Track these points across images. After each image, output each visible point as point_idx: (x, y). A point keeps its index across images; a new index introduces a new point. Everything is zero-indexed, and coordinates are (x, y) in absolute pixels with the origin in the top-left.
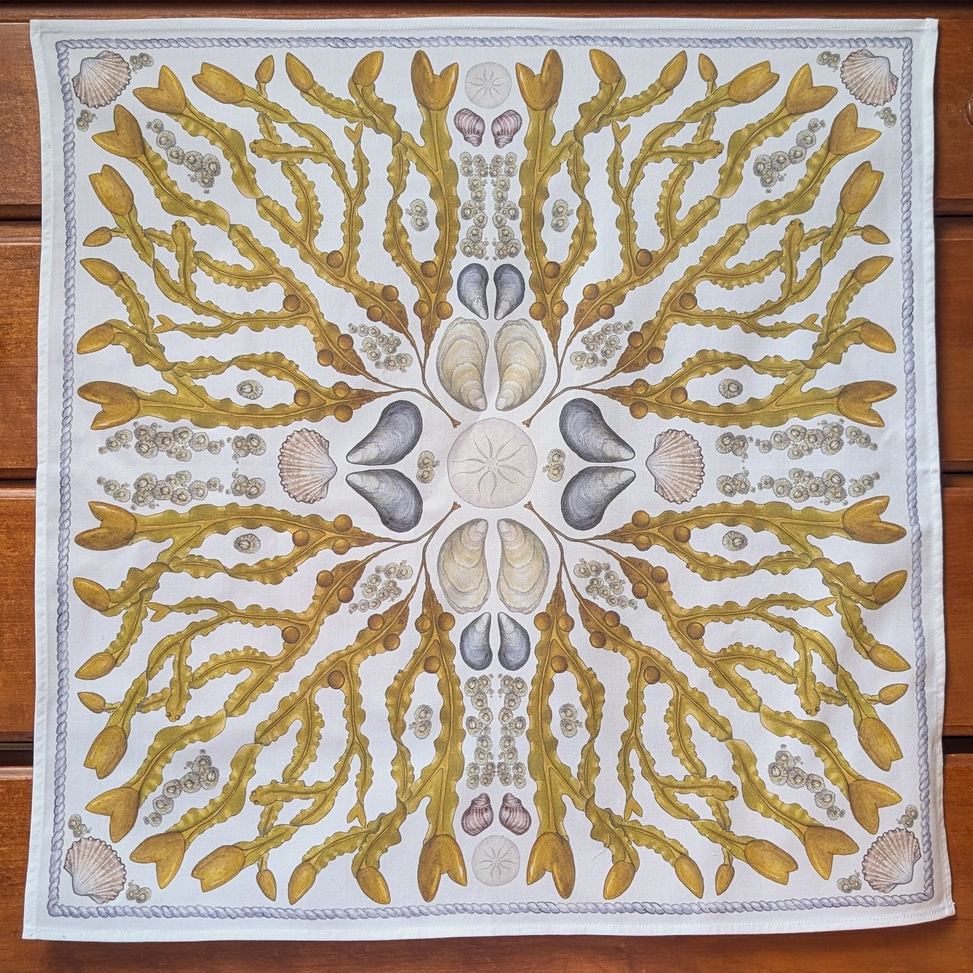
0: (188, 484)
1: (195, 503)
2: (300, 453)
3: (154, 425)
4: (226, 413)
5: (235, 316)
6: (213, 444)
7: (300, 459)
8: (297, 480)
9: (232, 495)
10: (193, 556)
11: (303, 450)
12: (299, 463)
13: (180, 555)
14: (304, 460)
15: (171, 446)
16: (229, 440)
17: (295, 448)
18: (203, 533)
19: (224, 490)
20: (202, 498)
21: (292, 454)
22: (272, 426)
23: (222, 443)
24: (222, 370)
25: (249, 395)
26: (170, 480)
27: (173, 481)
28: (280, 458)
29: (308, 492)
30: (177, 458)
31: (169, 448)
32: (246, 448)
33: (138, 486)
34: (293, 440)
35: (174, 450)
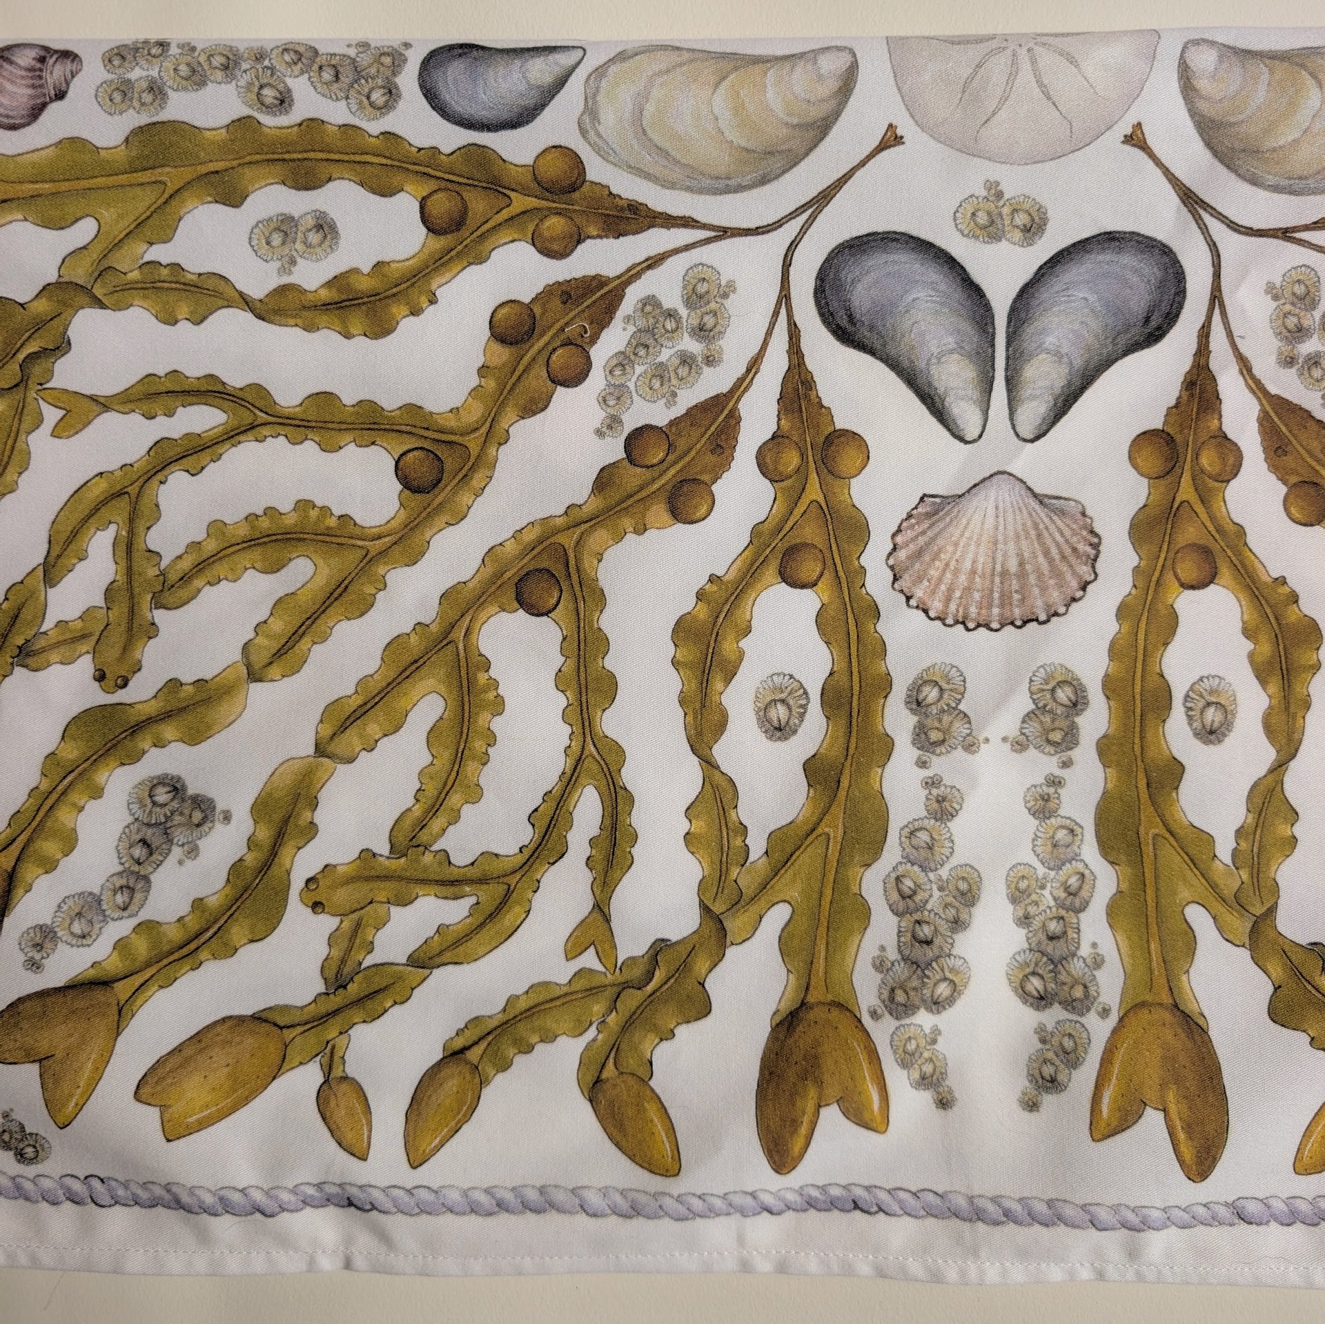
0: (1041, 871)
1: (1090, 852)
2: (956, 572)
3: (880, 965)
4: (847, 772)
5: (576, 746)
6: (935, 806)
7: (973, 572)
8: (1032, 579)
9: (1075, 754)
10: (1235, 853)
11: (947, 565)
12: (983, 576)
13: (1230, 885)
14: (974, 562)
15: (939, 921)
16: (922, 764)
17: (943, 587)
18: (1174, 827)
19: (1058, 772)
20: (1078, 830)
21: (958, 594)
22: (882, 649)
23: (931, 783)
24: (724, 784)
25: (796, 710)
26: (1027, 917)
27: (1032, 910)
28: (971, 625)
29: (1068, 551)
30: (973, 905)
31: (943, 927)
32: (946, 719)
33: (1041, 1001)
34: (919, 593)
35: (951, 913)
